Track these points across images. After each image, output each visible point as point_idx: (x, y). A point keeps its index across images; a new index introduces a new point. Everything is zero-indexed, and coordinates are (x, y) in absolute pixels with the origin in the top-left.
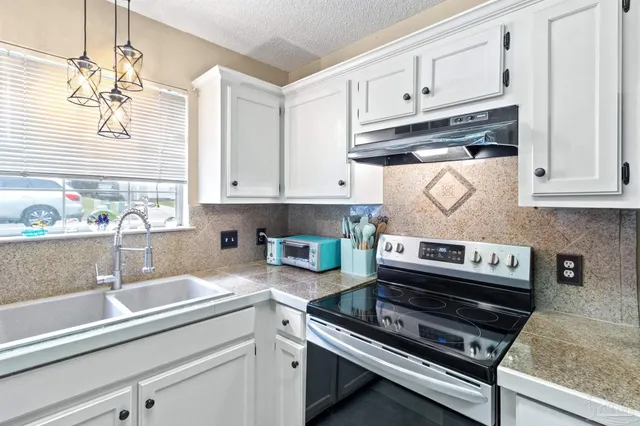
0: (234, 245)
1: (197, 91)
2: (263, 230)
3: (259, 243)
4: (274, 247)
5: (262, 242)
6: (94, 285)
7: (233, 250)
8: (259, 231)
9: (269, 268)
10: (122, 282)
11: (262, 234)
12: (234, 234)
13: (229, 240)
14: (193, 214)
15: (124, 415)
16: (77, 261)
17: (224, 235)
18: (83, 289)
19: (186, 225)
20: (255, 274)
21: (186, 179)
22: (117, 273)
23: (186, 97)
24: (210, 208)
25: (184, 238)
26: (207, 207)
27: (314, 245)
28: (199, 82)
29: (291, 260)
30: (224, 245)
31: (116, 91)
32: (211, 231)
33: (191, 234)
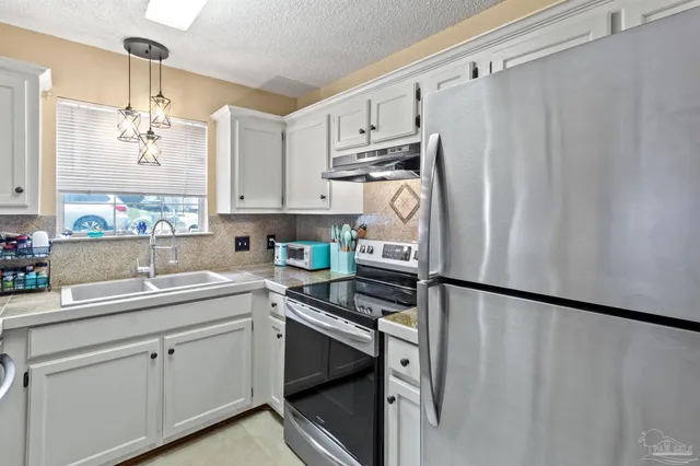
0: (247, 248)
1: (215, 122)
2: (273, 237)
3: (269, 248)
4: (280, 250)
5: (271, 247)
6: (137, 274)
7: (246, 253)
8: (269, 237)
9: (276, 268)
10: (156, 274)
11: (271, 240)
12: (247, 239)
13: (242, 244)
14: (211, 222)
15: (154, 356)
16: (124, 256)
17: (238, 240)
18: (128, 277)
19: (206, 232)
20: (261, 271)
21: (206, 193)
22: (152, 265)
23: (206, 128)
24: (226, 218)
25: (204, 241)
26: (222, 216)
27: (307, 248)
28: (216, 115)
29: (292, 261)
30: (238, 248)
31: (150, 132)
32: (226, 236)
33: (210, 238)
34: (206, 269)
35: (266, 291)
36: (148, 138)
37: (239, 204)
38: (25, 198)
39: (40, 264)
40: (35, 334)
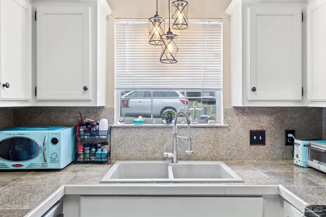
0: (263, 142)
1: (229, 16)
2: (292, 132)
3: (287, 144)
4: (300, 147)
5: (290, 143)
7: (261, 147)
8: (287, 132)
9: (295, 168)
11: (290, 135)
12: (262, 133)
13: (257, 138)
14: (226, 114)
17: (252, 133)
19: (222, 124)
20: (277, 170)
22: (175, 152)
23: (222, 23)
24: (241, 110)
25: (220, 132)
26: (237, 108)
29: (315, 164)
30: (253, 142)
31: (169, 32)
32: (241, 129)
33: (226, 130)
34: (222, 160)
35: (280, 199)
36: (168, 38)
37: (251, 95)
38: (89, 95)
39: (104, 143)
40: (84, 201)
